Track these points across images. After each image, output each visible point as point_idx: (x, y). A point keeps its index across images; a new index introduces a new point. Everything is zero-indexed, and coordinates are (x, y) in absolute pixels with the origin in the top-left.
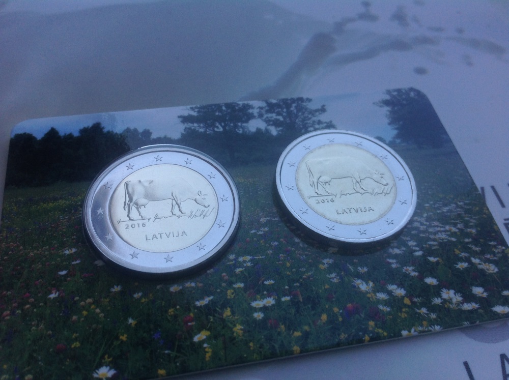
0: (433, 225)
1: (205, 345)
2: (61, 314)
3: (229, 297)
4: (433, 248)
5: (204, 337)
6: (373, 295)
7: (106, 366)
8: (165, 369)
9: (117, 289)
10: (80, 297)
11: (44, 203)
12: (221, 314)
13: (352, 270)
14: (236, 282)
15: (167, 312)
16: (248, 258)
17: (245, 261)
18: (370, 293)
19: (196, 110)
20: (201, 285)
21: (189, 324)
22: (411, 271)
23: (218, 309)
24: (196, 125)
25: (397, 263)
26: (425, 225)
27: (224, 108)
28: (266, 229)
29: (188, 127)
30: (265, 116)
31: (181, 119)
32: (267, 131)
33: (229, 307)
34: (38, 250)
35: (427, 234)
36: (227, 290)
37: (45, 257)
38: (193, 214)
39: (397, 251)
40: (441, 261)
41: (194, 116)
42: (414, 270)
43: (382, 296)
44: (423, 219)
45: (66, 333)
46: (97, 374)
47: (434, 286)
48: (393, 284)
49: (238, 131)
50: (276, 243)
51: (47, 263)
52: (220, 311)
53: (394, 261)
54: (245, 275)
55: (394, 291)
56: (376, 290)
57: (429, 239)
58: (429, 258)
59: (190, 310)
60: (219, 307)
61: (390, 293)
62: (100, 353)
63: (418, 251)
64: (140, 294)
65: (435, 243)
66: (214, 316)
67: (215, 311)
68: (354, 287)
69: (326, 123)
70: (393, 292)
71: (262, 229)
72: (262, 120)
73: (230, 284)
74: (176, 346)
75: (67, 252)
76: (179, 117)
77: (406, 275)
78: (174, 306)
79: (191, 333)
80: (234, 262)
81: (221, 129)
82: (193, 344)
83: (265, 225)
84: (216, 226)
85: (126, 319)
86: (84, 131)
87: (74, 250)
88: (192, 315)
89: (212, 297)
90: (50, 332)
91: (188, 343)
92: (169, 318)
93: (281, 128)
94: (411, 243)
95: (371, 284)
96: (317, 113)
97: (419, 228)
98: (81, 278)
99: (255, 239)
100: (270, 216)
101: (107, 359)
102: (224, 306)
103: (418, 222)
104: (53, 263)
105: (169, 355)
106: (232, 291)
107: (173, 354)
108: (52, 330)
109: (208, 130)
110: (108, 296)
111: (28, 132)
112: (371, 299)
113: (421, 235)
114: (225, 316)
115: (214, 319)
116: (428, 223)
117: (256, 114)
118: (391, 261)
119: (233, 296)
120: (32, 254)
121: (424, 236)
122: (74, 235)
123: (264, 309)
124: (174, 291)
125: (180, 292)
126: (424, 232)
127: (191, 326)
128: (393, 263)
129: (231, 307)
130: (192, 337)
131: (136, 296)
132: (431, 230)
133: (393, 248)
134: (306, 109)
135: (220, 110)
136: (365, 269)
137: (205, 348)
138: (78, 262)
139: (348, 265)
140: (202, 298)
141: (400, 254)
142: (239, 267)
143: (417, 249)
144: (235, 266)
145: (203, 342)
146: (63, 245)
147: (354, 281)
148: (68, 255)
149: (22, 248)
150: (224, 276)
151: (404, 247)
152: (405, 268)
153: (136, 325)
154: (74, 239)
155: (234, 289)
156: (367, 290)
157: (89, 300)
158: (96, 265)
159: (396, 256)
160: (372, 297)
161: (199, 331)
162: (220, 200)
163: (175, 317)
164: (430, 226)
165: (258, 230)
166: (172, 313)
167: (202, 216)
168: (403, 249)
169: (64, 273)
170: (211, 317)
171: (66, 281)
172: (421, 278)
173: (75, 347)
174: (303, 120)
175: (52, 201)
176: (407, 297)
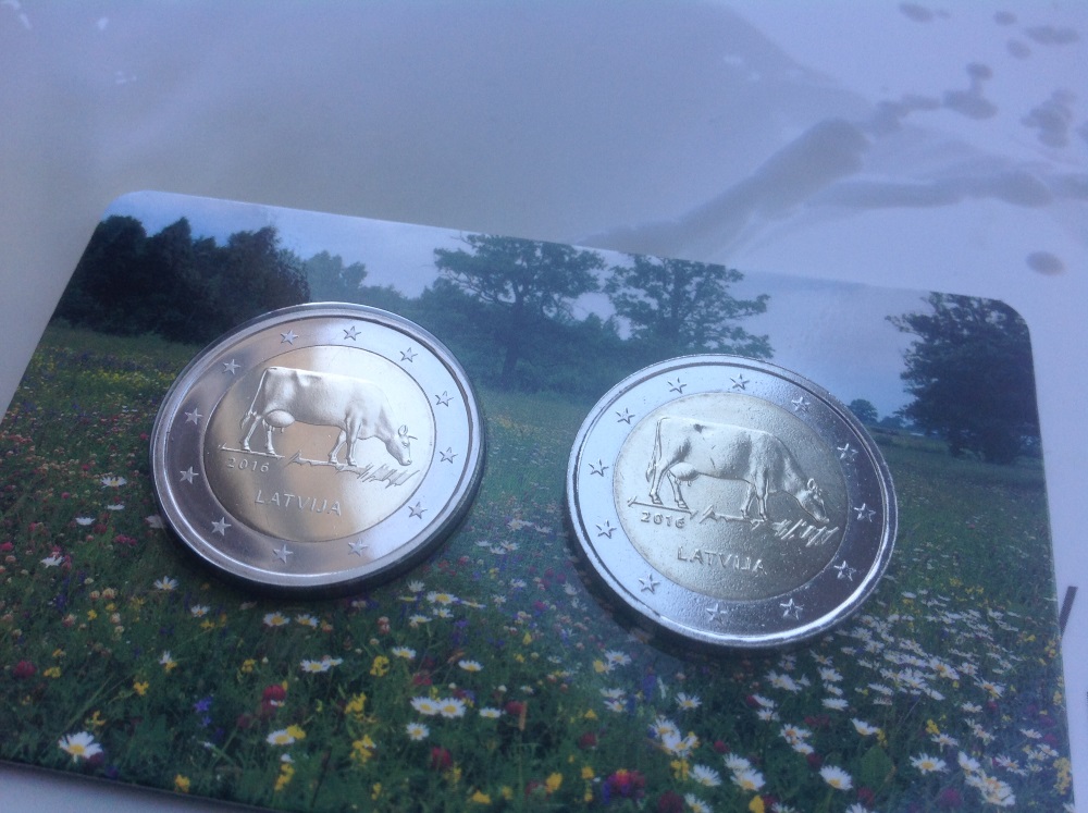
0: (902, 645)
1: (285, 758)
2: (51, 603)
3: (373, 672)
4: (876, 702)
5: (290, 740)
6: (686, 765)
7: (89, 733)
8: (190, 777)
9: (167, 585)
10: (96, 580)
11: (106, 371)
12: (344, 703)
13: (664, 695)
14: (403, 644)
15: (240, 663)
16: (449, 599)
17: (438, 605)
18: (679, 760)
19: (479, 244)
20: (328, 627)
21: (273, 703)
22: (799, 738)
23: (340, 690)
24: (463, 277)
25: (774, 710)
26: (882, 641)
27: (538, 253)
28: (514, 547)
29: (445, 277)
30: (621, 291)
31: (438, 257)
32: (611, 324)
33: (366, 693)
34: (59, 463)
35: (878, 665)
36: (376, 654)
37: (67, 479)
38: (371, 472)
39: (786, 683)
40: (881, 737)
41: (469, 256)
42: (807, 741)
43: (705, 776)
44: (884, 625)
45: (44, 643)
46: (68, 742)
47: (838, 792)
48: (742, 755)
49: (546, 312)
50: (522, 584)
51: (66, 494)
52: (343, 695)
53: (770, 704)
54: (426, 634)
55: (737, 773)
56: (697, 758)
57: (877, 678)
58: (856, 722)
59: (285, 673)
60: (346, 686)
61: (726, 774)
62: (88, 705)
63: (838, 698)
64: (205, 610)
65: (887, 691)
66: (328, 703)
67: (334, 692)
68: (651, 734)
69: (752, 337)
70: (733, 774)
71: (505, 544)
72: (611, 298)
73: (388, 643)
74: (230, 740)
75: (108, 482)
76: (437, 252)
77: (783, 746)
78: (258, 657)
79: (268, 723)
80: (415, 599)
81: (513, 300)
82: (263, 746)
83: (514, 536)
84: (406, 511)
85: (159, 652)
86: (240, 238)
87: (121, 481)
88: (285, 685)
89: (339, 661)
90: (19, 632)
91: (254, 742)
92: (239, 676)
93: (644, 327)
94: (830, 674)
95: (692, 740)
96: (742, 312)
97: (865, 643)
98: (113, 543)
99: (481, 562)
100: (533, 520)
101: (96, 721)
102: (355, 688)
103: (869, 629)
104: (76, 495)
105: (209, 752)
106: (386, 661)
107: (218, 753)
108: (22, 630)
109: (483, 294)
110: (146, 594)
111: (136, 215)
112: (677, 775)
113: (862, 663)
114: (348, 709)
115: (324, 708)
116: (891, 639)
117: (602, 283)
118: (761, 701)
119: (381, 673)
120: (45, 467)
121: (870, 666)
122: (132, 451)
123: (436, 721)
124: (271, 625)
125: (283, 631)
126: (872, 657)
127: (276, 708)
128: (764, 708)
129: (369, 695)
130: (266, 732)
131: (197, 611)
132: (891, 657)
133: (780, 672)
134: (720, 295)
135: (529, 256)
136: (694, 703)
137: (284, 763)
138: (119, 507)
139: (660, 681)
140: (319, 658)
141: (791, 692)
142: (423, 613)
143: (838, 691)
144: (414, 609)
145: (284, 749)
146: (105, 466)
147: (658, 721)
148: (108, 487)
149: (33, 449)
150: (382, 623)
151: (809, 677)
152: (788, 727)
153: (173, 670)
154: (129, 458)
155: (392, 657)
156: (677, 751)
157: (110, 592)
158: (148, 524)
159: (779, 695)
160: (681, 771)
161: (285, 725)
162: (438, 457)
163: (252, 678)
164: (894, 647)
165: (496, 542)
166: (250, 669)
167: (387, 482)
168: (805, 681)
169: (86, 521)
170: (320, 703)
171: (83, 539)
172: (816, 762)
173: (50, 677)
174: (704, 319)
175: (122, 371)
176: (763, 797)
